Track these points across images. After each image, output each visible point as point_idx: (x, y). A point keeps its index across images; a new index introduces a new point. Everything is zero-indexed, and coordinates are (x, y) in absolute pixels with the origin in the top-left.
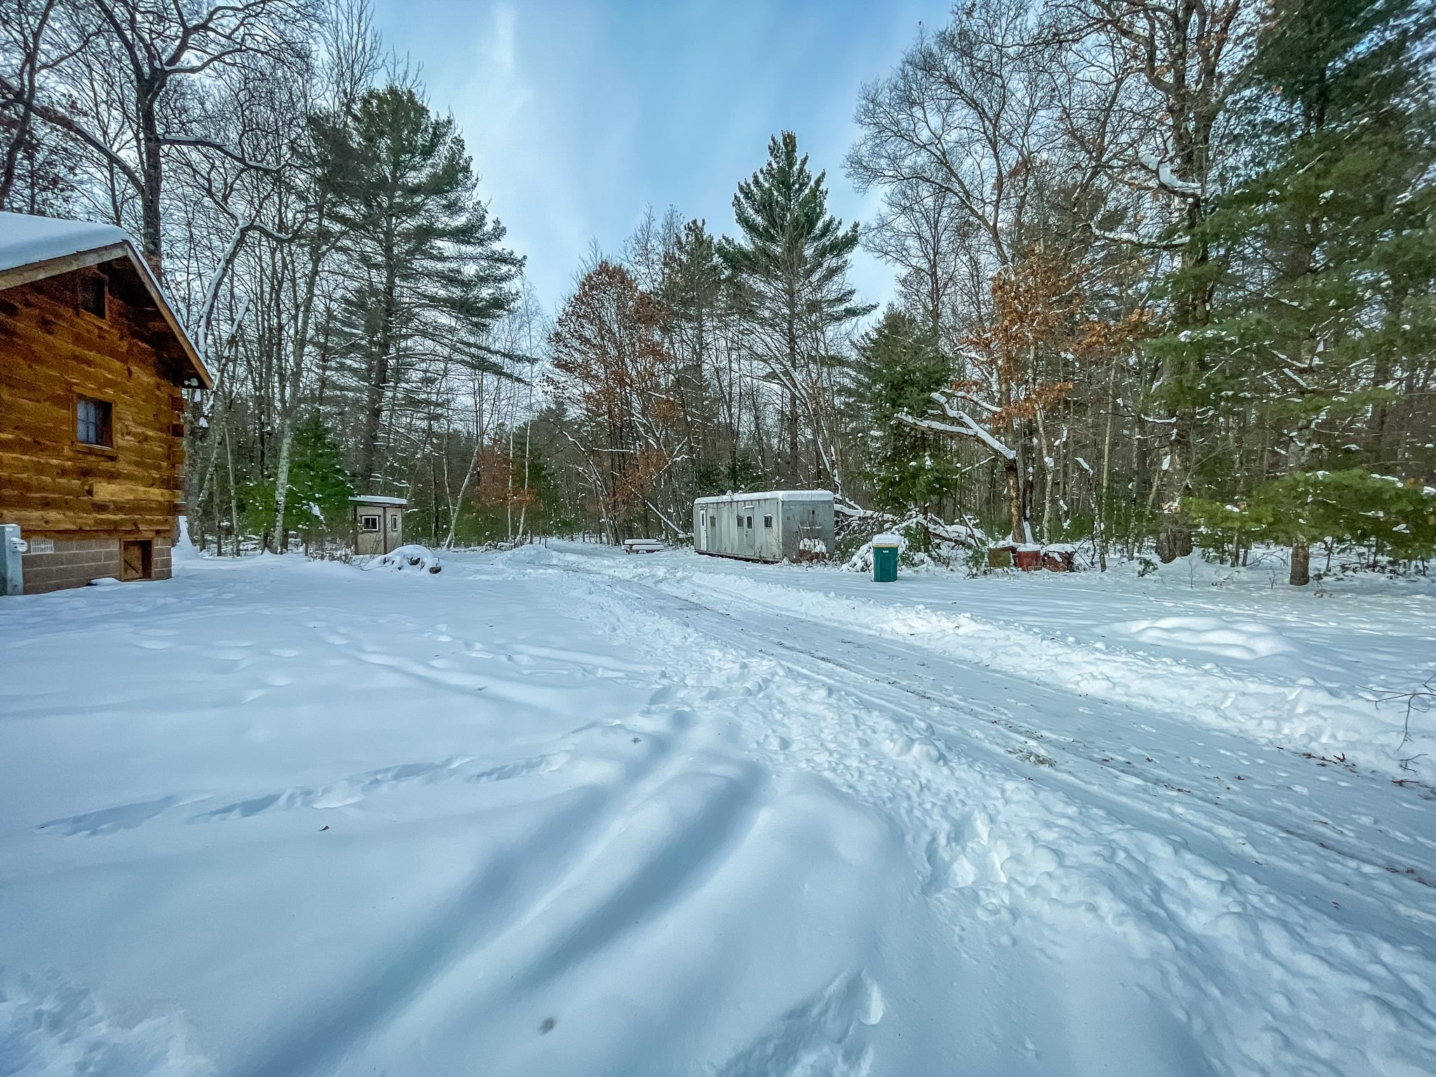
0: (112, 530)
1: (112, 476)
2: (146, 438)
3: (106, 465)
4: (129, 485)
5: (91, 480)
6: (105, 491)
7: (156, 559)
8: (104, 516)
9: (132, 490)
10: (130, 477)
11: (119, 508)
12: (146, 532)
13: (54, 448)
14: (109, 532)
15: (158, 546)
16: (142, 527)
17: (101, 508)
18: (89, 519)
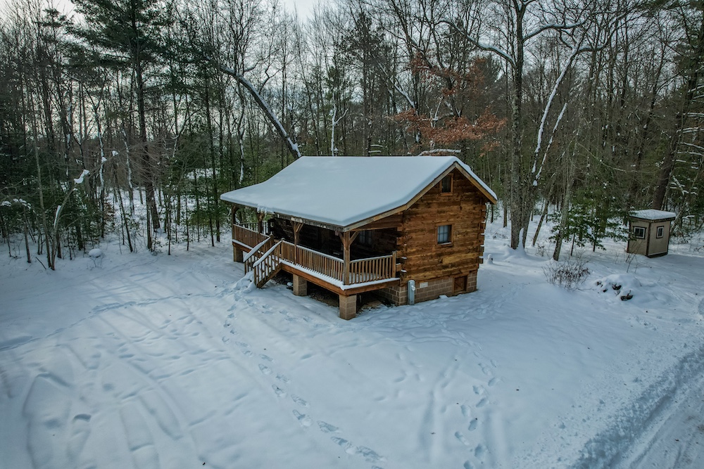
0: (450, 274)
1: (450, 254)
2: (467, 233)
3: (449, 250)
4: (458, 255)
5: (442, 257)
6: (447, 260)
7: (469, 282)
8: (446, 270)
9: (459, 257)
10: (459, 252)
11: (453, 265)
12: (464, 272)
13: (429, 250)
14: (449, 276)
15: (470, 277)
16: (463, 271)
17: (446, 267)
18: (440, 273)
